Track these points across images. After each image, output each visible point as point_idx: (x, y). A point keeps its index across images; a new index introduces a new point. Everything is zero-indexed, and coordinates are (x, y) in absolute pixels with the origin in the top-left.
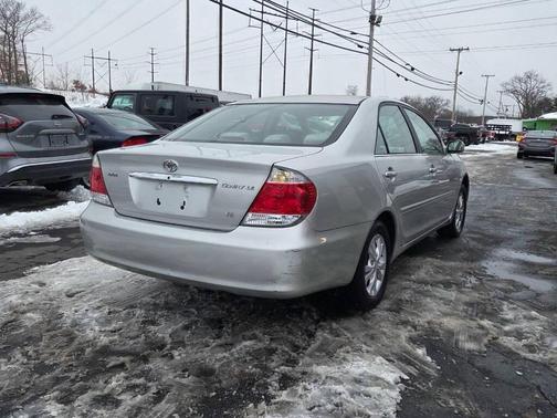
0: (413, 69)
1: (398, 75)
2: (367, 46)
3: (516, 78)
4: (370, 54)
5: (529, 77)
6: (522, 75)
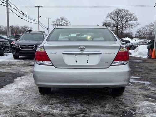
0: (23, 14)
1: (18, 16)
2: (6, 2)
3: (57, 19)
4: (7, 6)
5: (62, 19)
6: (60, 18)
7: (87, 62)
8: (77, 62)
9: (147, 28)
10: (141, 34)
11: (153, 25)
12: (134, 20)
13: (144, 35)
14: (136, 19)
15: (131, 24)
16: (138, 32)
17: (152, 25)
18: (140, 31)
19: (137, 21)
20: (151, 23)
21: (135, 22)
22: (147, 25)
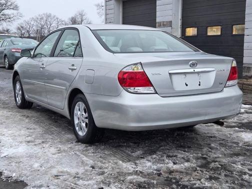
7: (200, 85)
8: (187, 85)
9: (32, 23)
10: (24, 33)
11: (42, 18)
12: (13, 9)
13: (29, 34)
14: (16, 8)
15: (8, 15)
16: (19, 29)
17: (40, 19)
18: (22, 27)
19: (19, 11)
20: (39, 16)
21: (15, 12)
22: (33, 18)
